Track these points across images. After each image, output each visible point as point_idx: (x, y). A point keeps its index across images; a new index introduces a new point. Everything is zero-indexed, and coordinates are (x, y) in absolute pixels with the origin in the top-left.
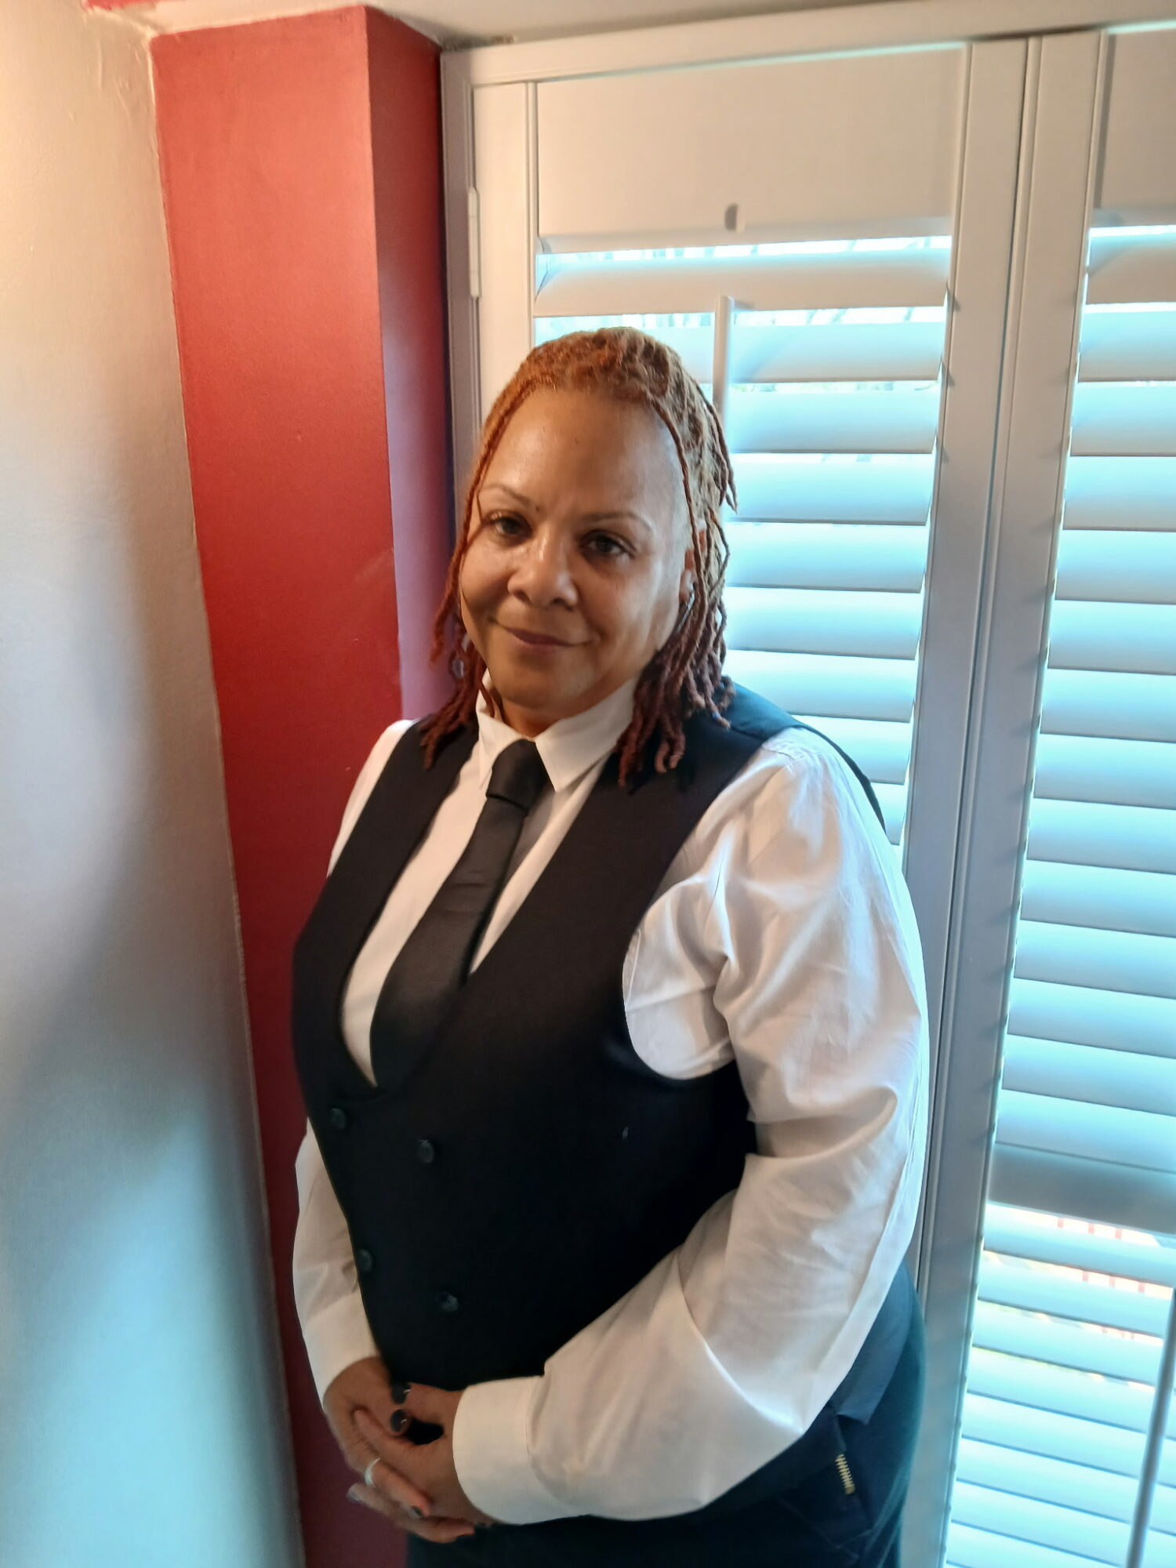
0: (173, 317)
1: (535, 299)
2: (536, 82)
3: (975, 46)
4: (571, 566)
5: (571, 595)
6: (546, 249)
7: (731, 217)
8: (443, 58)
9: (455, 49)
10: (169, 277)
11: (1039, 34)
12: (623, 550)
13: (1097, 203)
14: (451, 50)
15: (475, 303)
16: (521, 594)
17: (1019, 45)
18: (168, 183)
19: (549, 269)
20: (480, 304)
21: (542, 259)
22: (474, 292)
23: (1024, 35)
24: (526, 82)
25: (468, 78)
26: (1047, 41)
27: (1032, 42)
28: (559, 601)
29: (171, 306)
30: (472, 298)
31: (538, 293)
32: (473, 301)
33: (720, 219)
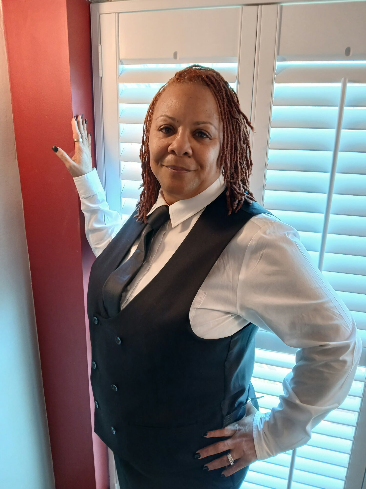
0: (8, 80)
1: (119, 78)
2: (118, 13)
3: (244, 7)
4: (190, 141)
5: (190, 152)
6: (122, 63)
7: (175, 55)
8: (91, 5)
9: (95, 3)
10: (7, 67)
11: (262, 4)
12: (207, 137)
13: (278, 54)
14: (94, 3)
15: (101, 78)
16: (173, 152)
17: (256, 7)
18: (7, 39)
19: (123, 69)
20: (102, 78)
21: (121, 67)
22: (101, 75)
23: (257, 5)
24: (115, 13)
25: (99, 12)
26: (263, 6)
27: (260, 6)
28: (186, 154)
29: (8, 77)
30: (100, 77)
31: (120, 76)
32: (100, 78)
33: (172, 56)
